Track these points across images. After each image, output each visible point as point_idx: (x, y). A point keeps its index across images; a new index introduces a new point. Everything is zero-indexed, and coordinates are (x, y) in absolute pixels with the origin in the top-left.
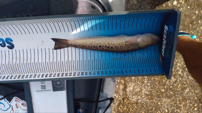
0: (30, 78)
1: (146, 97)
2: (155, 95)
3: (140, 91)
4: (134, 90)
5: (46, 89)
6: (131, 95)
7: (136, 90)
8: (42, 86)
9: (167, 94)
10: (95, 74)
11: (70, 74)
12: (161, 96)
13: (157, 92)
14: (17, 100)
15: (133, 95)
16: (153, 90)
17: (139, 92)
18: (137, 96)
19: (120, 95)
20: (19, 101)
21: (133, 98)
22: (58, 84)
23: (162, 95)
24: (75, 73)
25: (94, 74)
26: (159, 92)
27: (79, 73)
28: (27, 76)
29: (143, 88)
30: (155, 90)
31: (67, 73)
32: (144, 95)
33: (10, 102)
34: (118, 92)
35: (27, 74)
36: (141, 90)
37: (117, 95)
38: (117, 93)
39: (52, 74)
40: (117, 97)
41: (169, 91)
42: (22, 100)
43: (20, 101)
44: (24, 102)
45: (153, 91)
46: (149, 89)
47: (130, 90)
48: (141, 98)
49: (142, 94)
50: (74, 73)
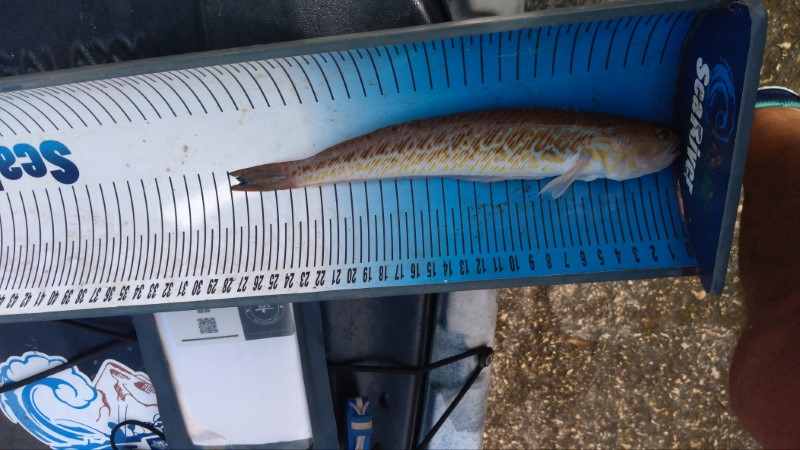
0: (148, 297)
1: (631, 320)
2: (667, 313)
3: (604, 299)
4: (581, 296)
5: (216, 331)
6: (570, 317)
7: (591, 296)
8: (204, 323)
9: (718, 308)
10: (402, 276)
11: (304, 279)
12: (692, 315)
13: (678, 300)
14: (117, 369)
15: (576, 315)
16: (661, 296)
17: (602, 304)
18: (596, 319)
19: (522, 316)
20: (127, 374)
21: (579, 328)
22: (264, 311)
23: (697, 314)
24: (321, 275)
25: (397, 278)
26: (685, 299)
27: (339, 271)
28: (137, 289)
29: (619, 286)
30: (667, 293)
31: (293, 275)
32: (623, 314)
33: (92, 380)
34: (514, 304)
35: (139, 283)
36: (612, 295)
37: (510, 316)
38: (512, 307)
39: (232, 280)
40: (510, 323)
41: (727, 296)
42: (135, 370)
43: (129, 376)
44: (143, 376)
45: (661, 299)
46: (643, 290)
47: (564, 298)
48: (611, 326)
49: (613, 311)
50: (319, 272)
